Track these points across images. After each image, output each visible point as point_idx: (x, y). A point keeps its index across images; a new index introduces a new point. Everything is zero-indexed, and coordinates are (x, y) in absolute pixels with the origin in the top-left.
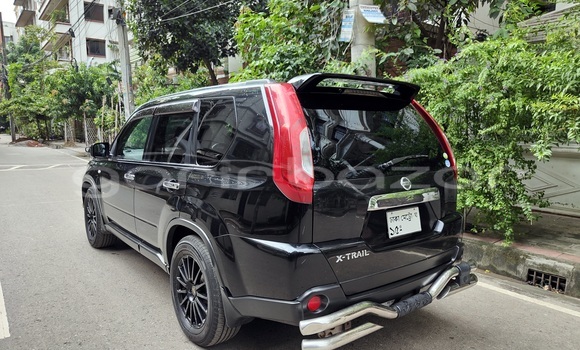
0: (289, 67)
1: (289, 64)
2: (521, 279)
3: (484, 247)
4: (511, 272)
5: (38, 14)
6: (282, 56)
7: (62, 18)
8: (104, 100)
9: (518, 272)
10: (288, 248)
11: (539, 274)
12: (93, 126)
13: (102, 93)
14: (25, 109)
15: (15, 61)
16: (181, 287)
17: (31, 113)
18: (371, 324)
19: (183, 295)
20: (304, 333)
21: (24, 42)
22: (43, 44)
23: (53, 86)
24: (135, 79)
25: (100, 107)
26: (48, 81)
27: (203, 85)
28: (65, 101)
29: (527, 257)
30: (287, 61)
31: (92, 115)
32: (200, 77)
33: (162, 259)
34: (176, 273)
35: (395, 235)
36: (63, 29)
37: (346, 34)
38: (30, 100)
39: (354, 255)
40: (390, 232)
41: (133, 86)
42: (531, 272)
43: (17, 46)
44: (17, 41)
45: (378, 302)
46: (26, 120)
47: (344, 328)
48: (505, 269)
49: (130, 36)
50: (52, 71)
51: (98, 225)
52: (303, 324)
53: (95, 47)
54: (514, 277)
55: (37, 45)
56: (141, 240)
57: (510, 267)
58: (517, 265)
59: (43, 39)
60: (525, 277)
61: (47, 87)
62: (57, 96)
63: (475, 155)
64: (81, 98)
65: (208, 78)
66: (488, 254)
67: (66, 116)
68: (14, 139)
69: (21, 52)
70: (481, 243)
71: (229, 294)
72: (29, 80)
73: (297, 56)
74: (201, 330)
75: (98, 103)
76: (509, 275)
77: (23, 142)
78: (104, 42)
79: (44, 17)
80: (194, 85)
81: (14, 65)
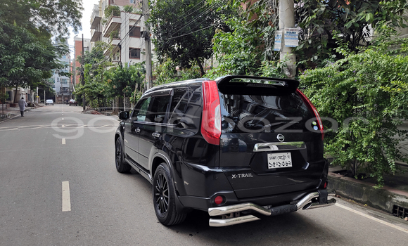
0: (240, 68)
1: (240, 65)
2: (388, 212)
3: (364, 188)
4: (381, 206)
5: (103, 34)
6: (236, 60)
7: (116, 36)
8: (137, 86)
9: (386, 207)
10: (206, 169)
11: (401, 209)
12: (129, 102)
13: (135, 82)
14: (92, 91)
15: (88, 62)
16: (158, 192)
17: (95, 93)
18: (252, 216)
19: (158, 196)
20: (211, 214)
21: (94, 51)
22: (105, 52)
23: (108, 78)
24: (155, 73)
25: (133, 91)
26: (105, 74)
27: (196, 77)
28: (114, 86)
29: (393, 196)
30: (238, 63)
31: (129, 95)
32: (194, 72)
33: (150, 176)
34: (155, 184)
35: (273, 167)
36: (116, 42)
37: (277, 47)
38: (95, 86)
39: (243, 175)
40: (269, 165)
41: (153, 78)
42: (395, 207)
43: (90, 52)
44: (91, 50)
45: (260, 205)
46: (92, 98)
47: (235, 215)
48: (378, 204)
49: (153, 47)
50: (108, 68)
51: (122, 159)
52: (210, 209)
53: (134, 53)
54: (384, 210)
55: (102, 52)
56: (141, 167)
57: (381, 203)
58: (386, 201)
59: (105, 49)
60: (391, 210)
61: (105, 78)
62: (111, 84)
63: (356, 125)
64: (124, 85)
65: (200, 72)
66: (366, 193)
67: (113, 96)
68: (84, 109)
69: (92, 56)
70: (363, 186)
71: (178, 194)
72: (96, 73)
73: (244, 60)
74: (165, 216)
75: (133, 87)
76: (380, 209)
77: (89, 111)
78: (140, 49)
79: (106, 36)
80: (190, 78)
81: (87, 65)
